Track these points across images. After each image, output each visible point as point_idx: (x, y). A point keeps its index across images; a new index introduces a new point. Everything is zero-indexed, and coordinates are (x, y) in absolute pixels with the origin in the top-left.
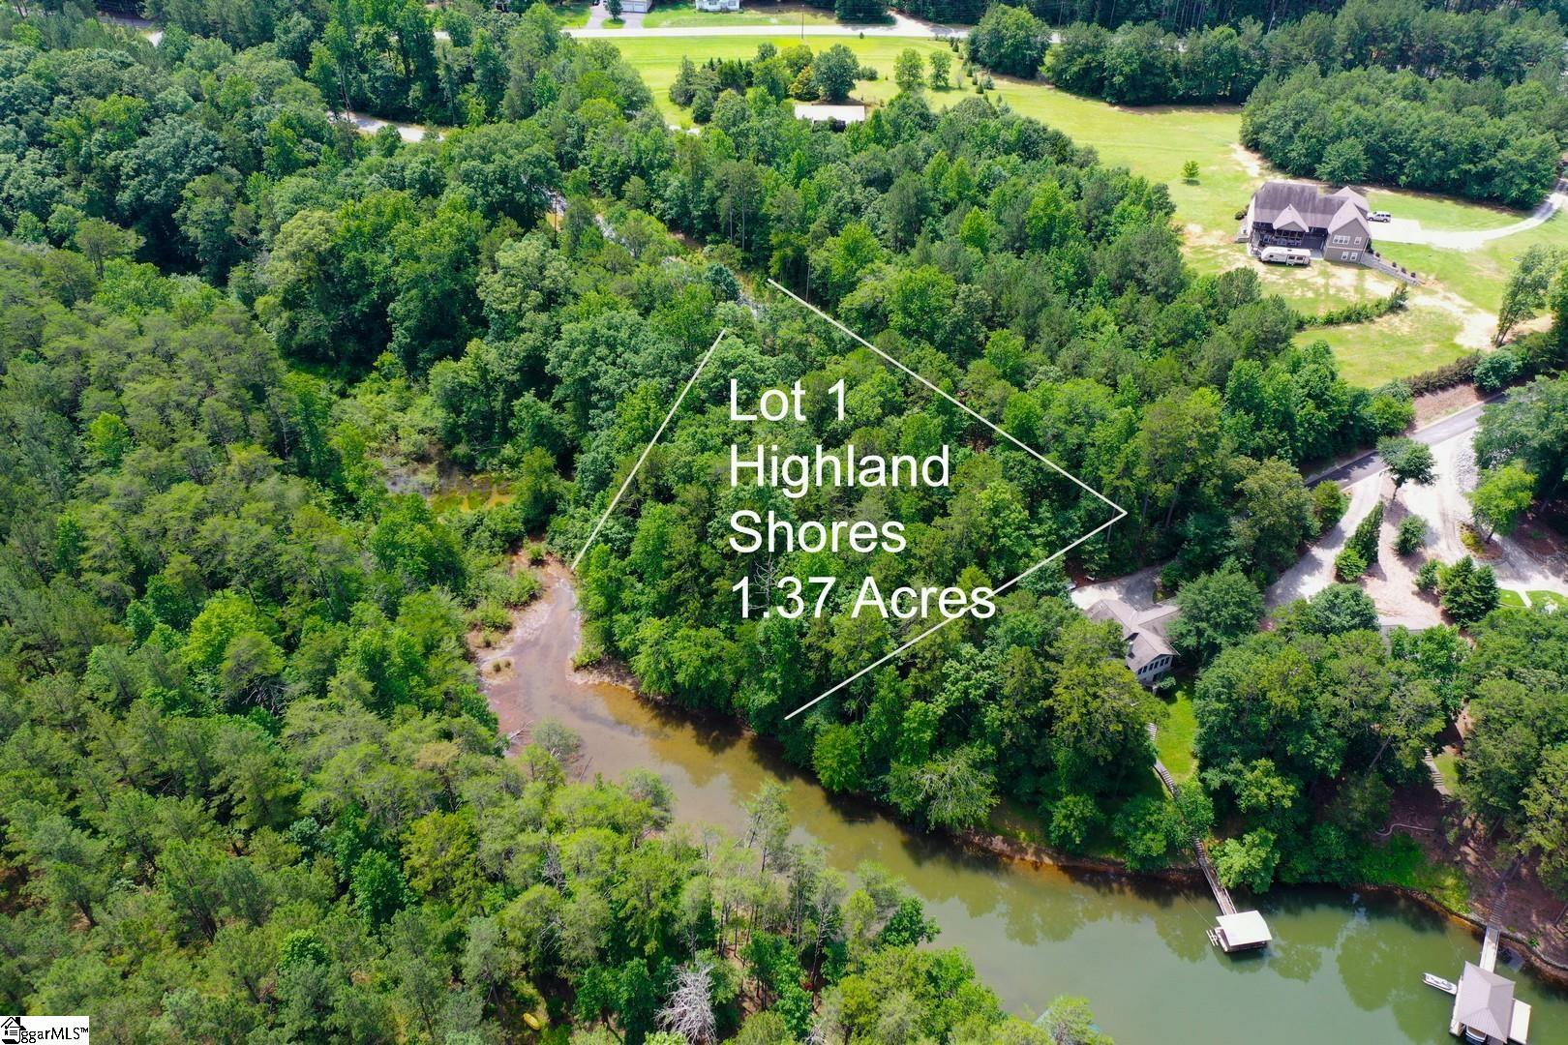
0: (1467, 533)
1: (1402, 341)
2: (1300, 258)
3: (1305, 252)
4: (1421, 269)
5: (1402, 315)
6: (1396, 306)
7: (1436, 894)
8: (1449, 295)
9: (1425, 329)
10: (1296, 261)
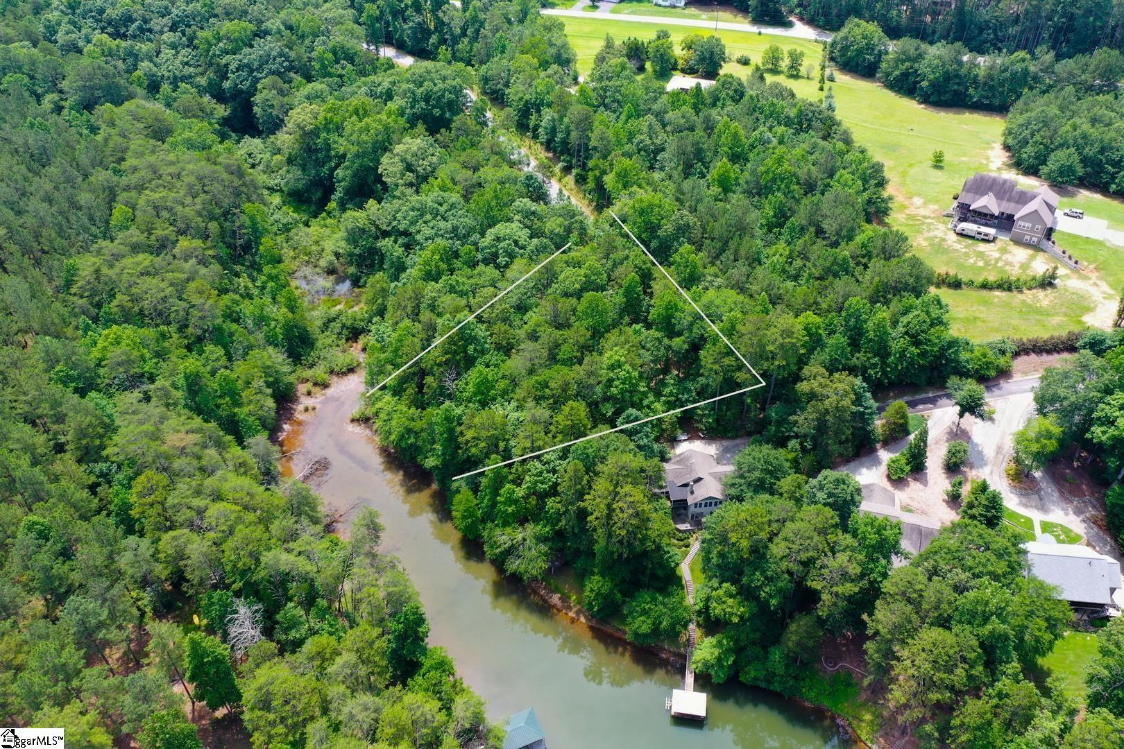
0: (1013, 465)
1: (1039, 311)
2: (986, 235)
3: (992, 231)
4: (1086, 259)
5: (1049, 290)
6: (1047, 283)
7: (855, 723)
8: (1098, 282)
9: (1062, 305)
10: (982, 236)
